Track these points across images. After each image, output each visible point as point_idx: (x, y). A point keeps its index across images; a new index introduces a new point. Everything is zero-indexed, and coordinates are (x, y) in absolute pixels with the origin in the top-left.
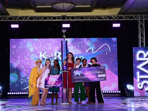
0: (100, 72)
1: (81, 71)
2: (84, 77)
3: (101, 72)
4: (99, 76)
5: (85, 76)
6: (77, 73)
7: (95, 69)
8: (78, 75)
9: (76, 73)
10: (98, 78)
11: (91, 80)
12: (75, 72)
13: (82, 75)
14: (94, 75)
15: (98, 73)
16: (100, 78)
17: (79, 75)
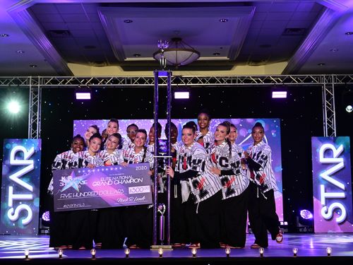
0: (134, 180)
1: (80, 178)
2: (90, 194)
3: (139, 180)
4: (132, 190)
5: (91, 190)
6: (69, 182)
7: (121, 171)
8: (71, 190)
9: (67, 184)
10: (129, 196)
11: (109, 203)
12: (63, 179)
13: (84, 188)
14: (117, 187)
15: (130, 181)
16: (134, 195)
17: (77, 187)
